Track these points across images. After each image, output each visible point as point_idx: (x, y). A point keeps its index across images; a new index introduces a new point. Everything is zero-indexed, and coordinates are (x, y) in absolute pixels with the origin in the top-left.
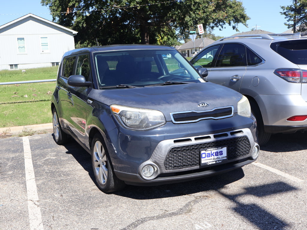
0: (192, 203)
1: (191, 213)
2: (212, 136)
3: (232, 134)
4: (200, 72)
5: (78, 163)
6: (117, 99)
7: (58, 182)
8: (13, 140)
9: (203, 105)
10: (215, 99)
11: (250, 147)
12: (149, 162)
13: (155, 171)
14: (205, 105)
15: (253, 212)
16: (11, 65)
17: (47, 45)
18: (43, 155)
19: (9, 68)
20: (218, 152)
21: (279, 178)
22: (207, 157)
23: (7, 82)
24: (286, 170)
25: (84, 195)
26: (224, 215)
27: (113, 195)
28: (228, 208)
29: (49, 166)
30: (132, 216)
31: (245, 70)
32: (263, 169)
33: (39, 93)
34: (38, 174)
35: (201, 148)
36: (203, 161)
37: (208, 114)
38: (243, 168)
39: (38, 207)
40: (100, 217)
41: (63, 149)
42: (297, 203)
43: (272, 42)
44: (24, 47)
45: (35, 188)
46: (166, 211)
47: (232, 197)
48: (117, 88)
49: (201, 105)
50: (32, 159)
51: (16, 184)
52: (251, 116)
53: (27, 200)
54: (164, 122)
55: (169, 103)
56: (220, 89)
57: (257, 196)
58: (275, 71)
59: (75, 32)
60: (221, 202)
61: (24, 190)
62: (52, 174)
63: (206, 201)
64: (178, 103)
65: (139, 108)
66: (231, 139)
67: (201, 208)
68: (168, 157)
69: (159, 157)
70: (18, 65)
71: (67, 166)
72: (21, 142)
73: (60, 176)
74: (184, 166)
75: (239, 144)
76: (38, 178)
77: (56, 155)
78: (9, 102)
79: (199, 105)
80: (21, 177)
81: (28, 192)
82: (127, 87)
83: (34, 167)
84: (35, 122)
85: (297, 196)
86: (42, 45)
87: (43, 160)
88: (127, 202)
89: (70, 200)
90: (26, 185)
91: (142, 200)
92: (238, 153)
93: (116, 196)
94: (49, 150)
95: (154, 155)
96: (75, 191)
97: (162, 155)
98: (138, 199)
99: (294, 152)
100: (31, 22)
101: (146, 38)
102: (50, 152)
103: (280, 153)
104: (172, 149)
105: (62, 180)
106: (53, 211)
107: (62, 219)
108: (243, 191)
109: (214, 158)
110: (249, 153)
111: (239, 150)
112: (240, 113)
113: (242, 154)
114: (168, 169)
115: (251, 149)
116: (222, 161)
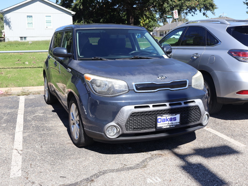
0: (148, 160)
1: (145, 169)
2: (167, 104)
3: (185, 103)
4: (165, 49)
5: (60, 120)
6: (90, 69)
7: (41, 136)
8: (12, 98)
9: (162, 77)
10: (172, 73)
11: (201, 115)
12: (113, 123)
13: (118, 131)
14: (163, 77)
15: (198, 170)
16: (21, 38)
17: (51, 23)
18: (33, 112)
19: (19, 40)
20: (172, 118)
21: (225, 142)
22: (163, 122)
23: (14, 50)
24: (232, 136)
25: (60, 147)
26: (173, 172)
27: (84, 149)
28: (178, 166)
29: (36, 122)
30: (96, 168)
31: (204, 49)
32: (213, 134)
33: (38, 61)
34: (26, 127)
35: (157, 114)
36: (159, 125)
37: (166, 85)
38: (196, 132)
39: (21, 155)
40: (69, 167)
41: (51, 108)
42: (237, 165)
43: (228, 26)
44: (32, 23)
45: (21, 139)
46: (125, 165)
47: (182, 157)
48: (93, 60)
49: (160, 77)
50: (24, 115)
51: (7, 135)
52: (204, 89)
53: (13, 149)
54: (127, 90)
55: (133, 74)
56: (179, 64)
57: (204, 157)
58: (229, 51)
59: (74, 13)
60: (172, 160)
61: (12, 140)
62: (37, 128)
63: (160, 158)
64: (140, 75)
65: (107, 77)
66: (184, 108)
67: (154, 164)
68: (129, 120)
69: (121, 119)
70: (27, 38)
71: (51, 122)
72: (18, 100)
73: (43, 130)
74: (142, 128)
75: (191, 112)
76: (25, 131)
77: (43, 113)
78: (13, 67)
79: (158, 77)
80: (12, 129)
81: (15, 142)
82: (101, 59)
83: (24, 121)
84: (32, 85)
85: (238, 159)
86: (46, 22)
87: (32, 116)
88: (94, 156)
89: (48, 151)
90: (14, 136)
91: (107, 155)
92: (190, 119)
93: (86, 150)
94: (39, 108)
95: (117, 117)
96: (53, 144)
97: (123, 118)
98: (103, 154)
99: (241, 120)
100: (38, 3)
101: (131, 20)
102: (40, 110)
103: (230, 121)
104: (133, 113)
105: (44, 134)
106: (32, 159)
107: (38, 166)
108: (192, 152)
109: (168, 123)
110: (199, 120)
111: (191, 117)
112: (194, 86)
113: (193, 121)
114: (129, 130)
115: (202, 117)
116: (175, 126)
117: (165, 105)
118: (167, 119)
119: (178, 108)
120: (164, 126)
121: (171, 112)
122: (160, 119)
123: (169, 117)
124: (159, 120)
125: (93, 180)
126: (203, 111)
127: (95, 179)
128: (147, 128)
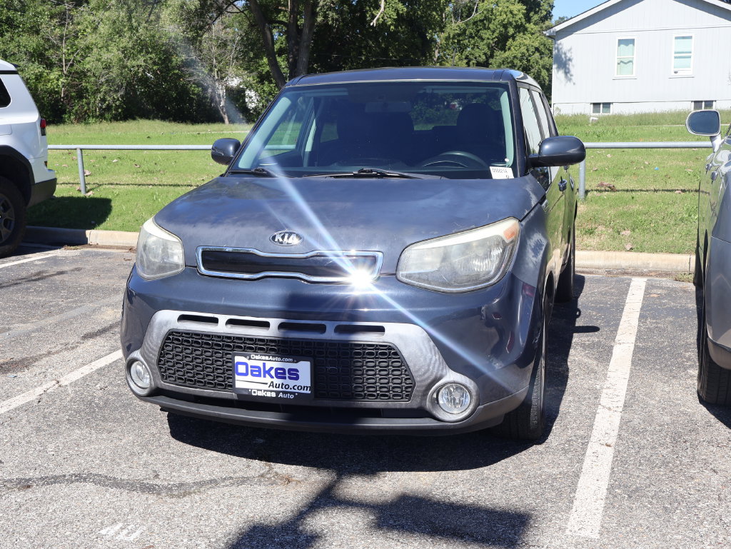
2: (274, 322)
3: (343, 330)
9: (283, 238)
11: (410, 380)
12: (137, 353)
16: (596, 105)
20: (284, 369)
22: (253, 375)
35: (238, 347)
36: (241, 383)
44: (631, 61)
45: (106, 364)
46: (157, 477)
51: (105, 348)
61: (90, 361)
66: (331, 344)
68: (163, 350)
70: (611, 105)
74: (198, 383)
75: (359, 362)
86: (675, 57)
90: (109, 354)
95: (145, 339)
97: (152, 343)
104: (172, 334)
109: (272, 382)
110: (407, 395)
111: (361, 381)
112: (406, 277)
113: (378, 394)
114: (168, 380)
115: (418, 389)
116: (295, 395)
117: (266, 325)
118: (267, 369)
119: (308, 343)
120: (258, 390)
121: (281, 348)
122: (244, 366)
123: (276, 365)
124: (239, 366)
125: (29, 487)
126: (423, 370)
127: (37, 485)
128: (212, 384)
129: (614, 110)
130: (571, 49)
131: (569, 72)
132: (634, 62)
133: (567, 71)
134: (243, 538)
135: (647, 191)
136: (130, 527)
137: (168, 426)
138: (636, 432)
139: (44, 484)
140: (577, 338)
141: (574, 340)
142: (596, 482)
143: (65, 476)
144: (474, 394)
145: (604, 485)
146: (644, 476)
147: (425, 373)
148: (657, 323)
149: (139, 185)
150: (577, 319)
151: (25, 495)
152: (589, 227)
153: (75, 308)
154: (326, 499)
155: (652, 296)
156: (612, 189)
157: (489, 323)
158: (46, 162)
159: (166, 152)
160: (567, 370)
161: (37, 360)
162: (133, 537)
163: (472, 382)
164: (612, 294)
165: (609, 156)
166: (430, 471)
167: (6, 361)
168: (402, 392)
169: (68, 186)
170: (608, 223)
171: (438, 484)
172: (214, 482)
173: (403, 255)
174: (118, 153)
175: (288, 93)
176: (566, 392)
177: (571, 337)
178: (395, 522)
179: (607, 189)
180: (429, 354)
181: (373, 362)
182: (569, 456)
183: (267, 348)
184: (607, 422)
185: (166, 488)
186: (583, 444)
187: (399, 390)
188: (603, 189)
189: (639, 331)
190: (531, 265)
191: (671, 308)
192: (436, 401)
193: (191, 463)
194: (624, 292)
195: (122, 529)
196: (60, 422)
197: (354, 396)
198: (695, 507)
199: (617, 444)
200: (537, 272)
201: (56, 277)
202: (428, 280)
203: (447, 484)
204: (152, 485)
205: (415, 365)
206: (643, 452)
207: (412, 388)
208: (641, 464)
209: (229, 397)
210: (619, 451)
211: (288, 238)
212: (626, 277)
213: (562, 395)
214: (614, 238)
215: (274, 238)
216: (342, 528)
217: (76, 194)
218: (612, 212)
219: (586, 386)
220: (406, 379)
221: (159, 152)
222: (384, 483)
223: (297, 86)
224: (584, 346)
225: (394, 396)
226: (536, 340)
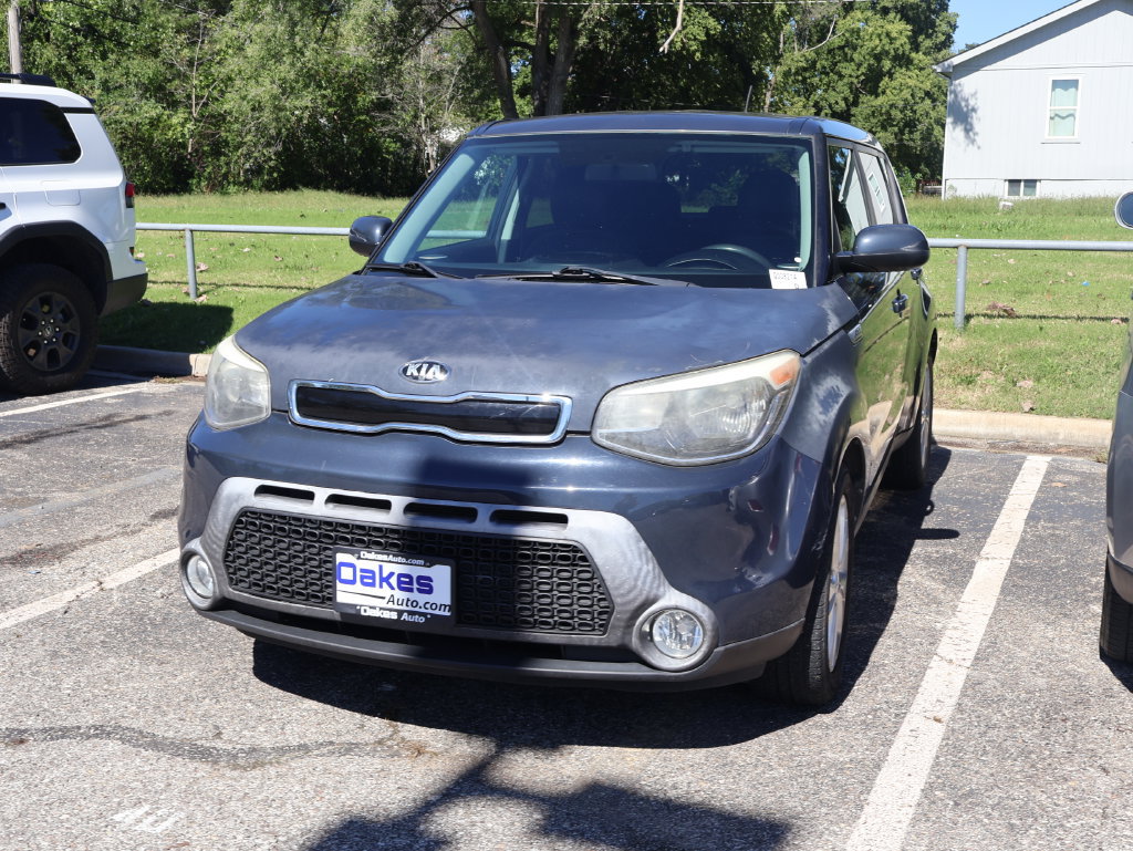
2: (399, 502)
3: (504, 517)
11: (607, 600)
12: (195, 545)
16: (1014, 183)
20: (410, 577)
22: (363, 584)
35: (341, 539)
36: (345, 594)
44: (1071, 115)
53: (97, 580)
70: (1038, 184)
74: (283, 592)
81: (147, 561)
92: (527, 608)
104: (245, 514)
109: (392, 596)
110: (601, 626)
111: (529, 599)
112: (608, 438)
113: (555, 621)
114: (238, 587)
115: (619, 616)
116: (426, 618)
117: (386, 506)
118: (385, 575)
119: (449, 536)
120: (371, 607)
121: (408, 543)
122: (351, 569)
123: (399, 569)
125: (22, 742)
126: (627, 587)
127: (35, 740)
128: (302, 594)
129: (1042, 191)
130: (976, 93)
131: (971, 129)
132: (1076, 116)
133: (968, 127)
134: (329, 839)
135: (1066, 318)
136: (159, 813)
137: (252, 658)
138: (986, 701)
139: (45, 739)
140: (919, 547)
141: (914, 550)
142: (906, 778)
143: (79, 728)
144: (709, 627)
145: (919, 783)
146: (987, 770)
147: (630, 592)
148: (1053, 528)
149: (278, 288)
150: (926, 518)
151: (13, 754)
152: (968, 372)
153: (151, 471)
154: (473, 784)
155: (1054, 484)
156: (1010, 314)
157: (742, 517)
158: (132, 249)
159: (326, 238)
160: (895, 597)
161: (76, 548)
162: (160, 828)
163: (706, 608)
164: (989, 480)
165: (1011, 261)
166: (644, 747)
167: (30, 548)
168: (592, 619)
169: (172, 287)
170: (998, 367)
171: (652, 768)
172: (304, 749)
173: (603, 403)
174: (253, 238)
175: (470, 148)
176: (886, 633)
177: (911, 545)
178: (572, 825)
179: (1002, 313)
180: (638, 562)
181: (548, 570)
182: (871, 734)
183: (386, 542)
184: (943, 683)
185: (229, 754)
186: (897, 715)
187: (588, 617)
188: (995, 313)
189: (1023, 540)
190: (816, 427)
191: (1082, 506)
192: (647, 638)
193: (274, 717)
194: (1009, 478)
195: (148, 814)
196: (90, 645)
197: (519, 623)
198: (1062, 826)
199: (953, 719)
200: (826, 438)
201: (132, 423)
202: (641, 444)
203: (666, 770)
204: (208, 749)
205: (614, 579)
206: (992, 733)
207: (610, 614)
208: (985, 753)
209: (328, 617)
210: (953, 730)
211: (427, 371)
212: (1018, 453)
213: (879, 637)
214: (1005, 390)
215: (405, 370)
216: (487, 831)
217: (182, 299)
218: (1005, 350)
219: (919, 624)
220: (600, 600)
221: (314, 239)
222: (568, 763)
223: (483, 137)
224: (928, 560)
225: (580, 625)
226: (818, 546)
